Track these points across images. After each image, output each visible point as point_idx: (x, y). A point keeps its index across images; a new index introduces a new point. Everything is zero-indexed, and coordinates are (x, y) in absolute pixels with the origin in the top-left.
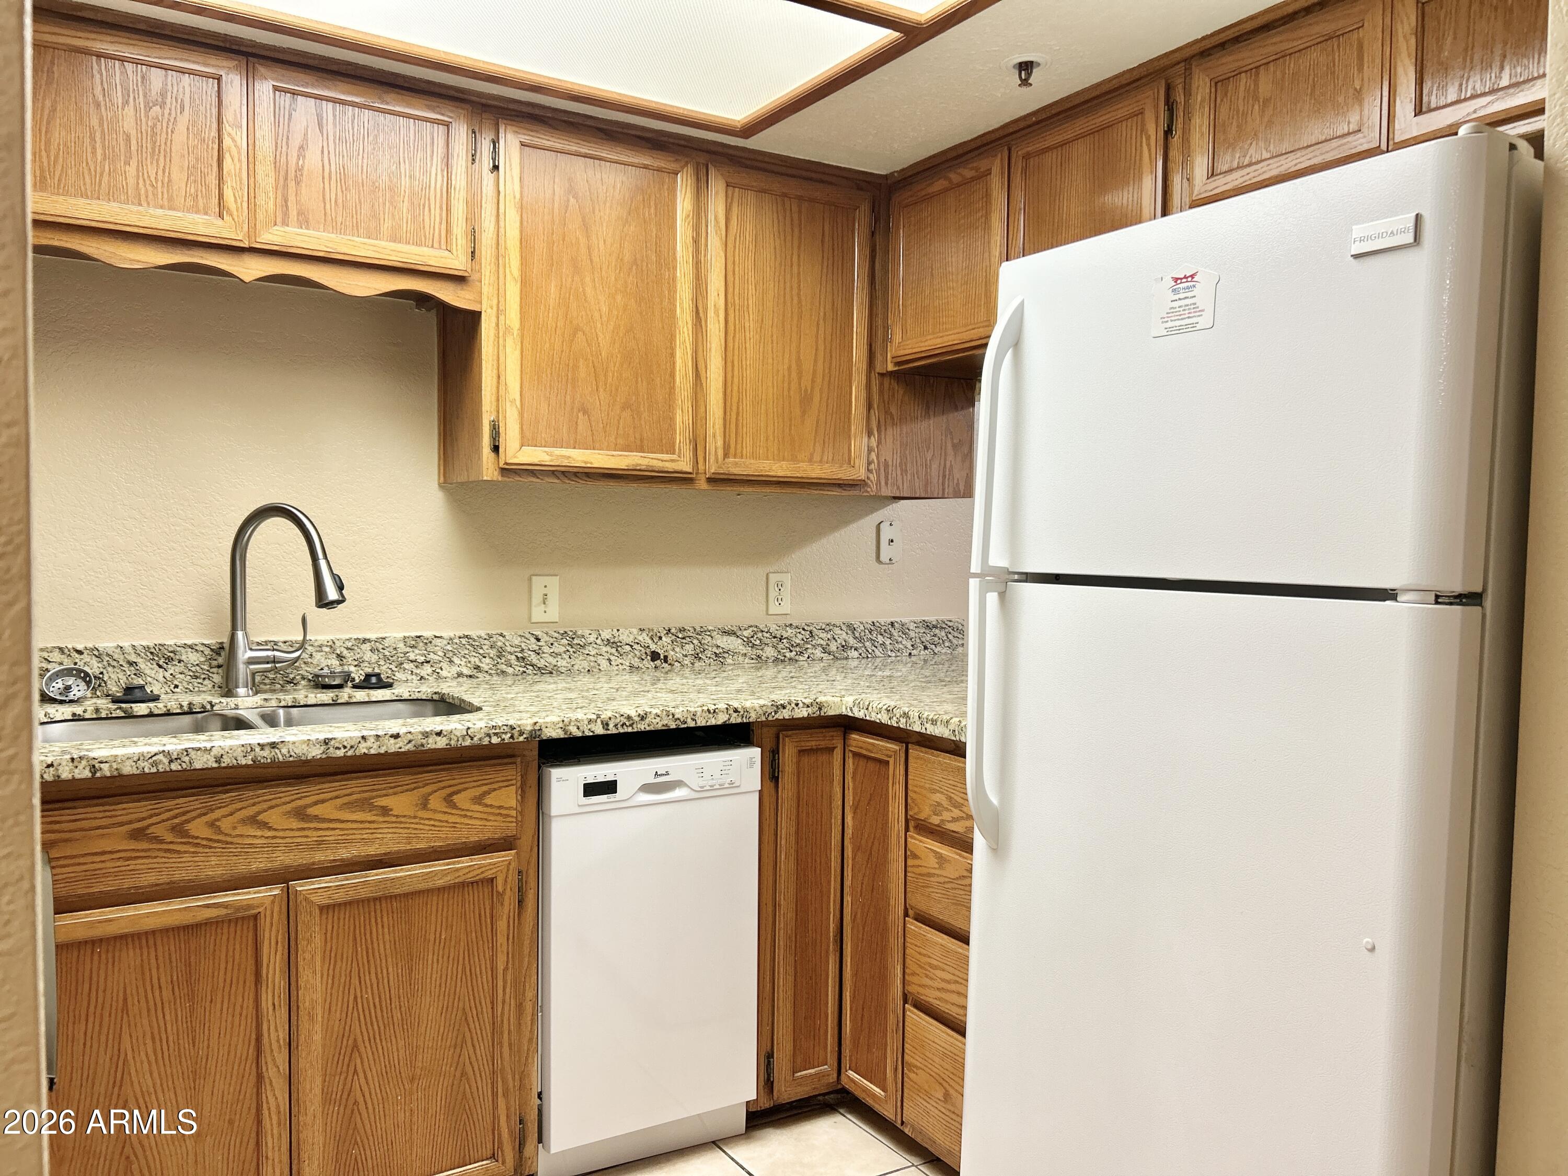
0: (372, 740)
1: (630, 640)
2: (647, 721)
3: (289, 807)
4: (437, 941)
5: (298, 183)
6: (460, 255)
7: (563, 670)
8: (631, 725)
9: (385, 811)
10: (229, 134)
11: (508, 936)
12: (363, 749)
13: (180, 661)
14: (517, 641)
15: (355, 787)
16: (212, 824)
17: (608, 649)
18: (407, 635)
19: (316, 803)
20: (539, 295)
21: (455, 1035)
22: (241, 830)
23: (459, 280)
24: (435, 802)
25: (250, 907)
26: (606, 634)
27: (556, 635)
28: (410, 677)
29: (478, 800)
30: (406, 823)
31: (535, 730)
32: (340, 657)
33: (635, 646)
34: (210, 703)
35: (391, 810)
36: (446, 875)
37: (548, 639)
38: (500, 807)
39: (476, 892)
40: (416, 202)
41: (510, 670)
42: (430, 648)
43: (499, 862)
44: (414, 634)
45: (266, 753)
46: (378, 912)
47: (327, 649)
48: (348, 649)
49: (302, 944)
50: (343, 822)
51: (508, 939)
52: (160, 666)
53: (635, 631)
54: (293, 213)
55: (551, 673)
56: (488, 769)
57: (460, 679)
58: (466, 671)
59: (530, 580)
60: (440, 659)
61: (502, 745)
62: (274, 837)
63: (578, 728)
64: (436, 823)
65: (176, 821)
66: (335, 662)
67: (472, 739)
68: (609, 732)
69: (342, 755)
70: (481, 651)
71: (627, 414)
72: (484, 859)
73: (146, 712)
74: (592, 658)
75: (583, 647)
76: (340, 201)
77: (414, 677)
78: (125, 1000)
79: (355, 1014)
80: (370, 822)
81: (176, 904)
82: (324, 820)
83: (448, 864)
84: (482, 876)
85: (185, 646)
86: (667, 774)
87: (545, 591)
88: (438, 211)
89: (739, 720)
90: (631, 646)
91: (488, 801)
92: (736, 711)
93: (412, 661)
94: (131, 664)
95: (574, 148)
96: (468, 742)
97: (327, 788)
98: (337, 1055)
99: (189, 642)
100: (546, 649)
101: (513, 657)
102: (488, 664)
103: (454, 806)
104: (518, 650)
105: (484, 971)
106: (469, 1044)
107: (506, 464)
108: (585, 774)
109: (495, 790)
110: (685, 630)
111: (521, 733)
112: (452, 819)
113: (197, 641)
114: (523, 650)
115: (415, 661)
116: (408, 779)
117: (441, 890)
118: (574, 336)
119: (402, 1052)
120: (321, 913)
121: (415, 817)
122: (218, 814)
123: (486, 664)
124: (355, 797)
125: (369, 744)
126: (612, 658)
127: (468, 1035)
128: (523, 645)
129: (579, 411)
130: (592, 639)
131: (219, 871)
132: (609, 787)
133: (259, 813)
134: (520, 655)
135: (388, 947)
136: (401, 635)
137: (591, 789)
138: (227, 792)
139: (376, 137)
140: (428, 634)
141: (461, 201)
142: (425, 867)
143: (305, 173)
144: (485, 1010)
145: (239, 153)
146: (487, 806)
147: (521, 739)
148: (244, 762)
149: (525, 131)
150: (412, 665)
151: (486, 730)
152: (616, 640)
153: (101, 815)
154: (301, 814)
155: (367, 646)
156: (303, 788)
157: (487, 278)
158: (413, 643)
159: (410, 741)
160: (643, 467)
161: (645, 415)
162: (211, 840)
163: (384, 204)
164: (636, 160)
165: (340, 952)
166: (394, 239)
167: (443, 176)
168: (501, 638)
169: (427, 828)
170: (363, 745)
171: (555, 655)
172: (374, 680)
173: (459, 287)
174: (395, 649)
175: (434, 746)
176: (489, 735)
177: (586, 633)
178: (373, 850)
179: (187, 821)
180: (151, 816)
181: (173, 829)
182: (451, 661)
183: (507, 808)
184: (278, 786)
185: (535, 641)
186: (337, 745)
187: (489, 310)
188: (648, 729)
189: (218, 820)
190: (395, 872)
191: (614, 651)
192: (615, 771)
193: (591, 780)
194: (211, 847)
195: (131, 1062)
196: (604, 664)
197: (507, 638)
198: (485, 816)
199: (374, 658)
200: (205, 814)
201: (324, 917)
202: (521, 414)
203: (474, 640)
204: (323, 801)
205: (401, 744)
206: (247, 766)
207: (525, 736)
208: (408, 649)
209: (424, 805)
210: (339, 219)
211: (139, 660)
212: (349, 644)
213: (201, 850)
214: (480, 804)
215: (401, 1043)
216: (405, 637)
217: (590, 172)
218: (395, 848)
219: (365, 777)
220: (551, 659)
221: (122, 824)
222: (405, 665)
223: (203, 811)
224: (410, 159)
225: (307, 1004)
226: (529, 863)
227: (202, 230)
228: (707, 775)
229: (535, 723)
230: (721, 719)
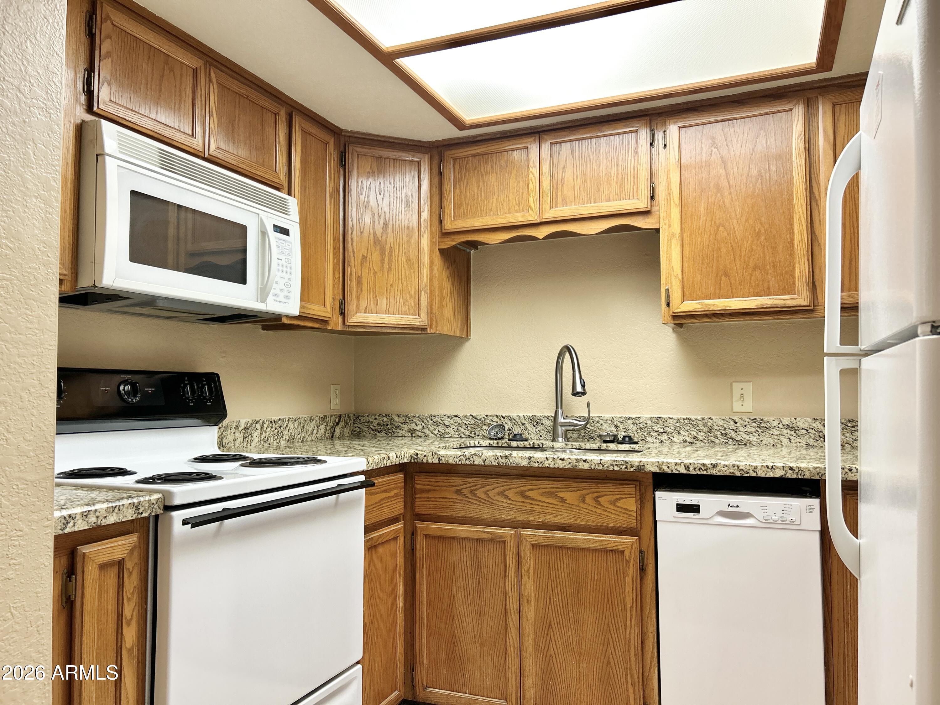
0: (551, 460)
1: (806, 426)
2: (718, 468)
3: (517, 490)
4: (593, 580)
5: (562, 185)
6: (643, 200)
7: (754, 443)
8: (706, 470)
9: (563, 500)
10: (531, 172)
11: (633, 588)
12: (546, 464)
13: (542, 424)
14: (721, 423)
15: (548, 485)
16: (486, 493)
17: (788, 431)
18: (652, 416)
19: (530, 490)
20: (694, 211)
21: (603, 637)
22: (497, 498)
23: (646, 213)
24: (589, 499)
25: (501, 537)
26: (786, 421)
27: (748, 420)
28: (655, 441)
29: (613, 502)
30: (573, 508)
31: (640, 466)
32: (616, 426)
33: (810, 431)
34: (542, 443)
35: (566, 500)
36: (595, 542)
37: (742, 422)
38: (626, 509)
39: (614, 557)
40: (620, 178)
41: (717, 441)
42: (666, 424)
43: (626, 542)
44: (656, 416)
45: (503, 461)
46: (561, 554)
47: (610, 422)
48: (620, 422)
49: (524, 561)
50: (542, 502)
51: (633, 590)
52: (534, 426)
53: (810, 420)
54: (560, 200)
55: (746, 445)
56: (618, 486)
57: (685, 444)
58: (688, 439)
59: (731, 385)
60: (673, 431)
61: (620, 471)
62: (511, 504)
63: (668, 468)
64: (590, 512)
65: (472, 488)
66: (614, 429)
67: (603, 466)
68: (690, 473)
69: (537, 466)
70: (698, 428)
71: (757, 273)
72: (618, 538)
73: (516, 446)
74: (776, 437)
75: (769, 429)
76: (582, 189)
77: (657, 440)
78: (454, 567)
79: (550, 607)
80: (555, 505)
81: (473, 528)
82: (533, 499)
83: (597, 537)
84: (616, 548)
85: (544, 417)
86: (738, 506)
87: (742, 392)
88: (632, 179)
89: (795, 476)
90: (807, 430)
91: (618, 504)
92: (791, 469)
93: (656, 431)
94: (523, 424)
95: (713, 119)
96: (601, 468)
97: (535, 483)
98: (541, 627)
99: (546, 415)
100: (741, 429)
101: (719, 433)
102: (702, 436)
103: (600, 504)
104: (723, 428)
105: (620, 604)
106: (612, 644)
107: (673, 313)
108: (678, 498)
109: (623, 498)
110: (853, 421)
111: (632, 466)
112: (598, 511)
113: (549, 415)
114: (725, 429)
115: (658, 431)
116: (574, 484)
117: (594, 550)
118: (718, 230)
119: (574, 637)
120: (533, 549)
121: (578, 506)
122: (488, 488)
123: (701, 436)
124: (548, 490)
125: (549, 462)
126: (791, 437)
127: (610, 639)
128: (725, 426)
129: (722, 275)
130: (775, 424)
131: (489, 516)
132: (694, 509)
133: (505, 491)
134: (723, 432)
135: (566, 575)
136: (650, 416)
137: (682, 508)
138: (492, 478)
139: (599, 150)
140: (665, 416)
141: (644, 170)
142: (584, 536)
143: (566, 179)
144: (621, 628)
145: (535, 179)
146: (618, 507)
147: (632, 470)
148: (494, 464)
149: (681, 120)
150: (656, 433)
151: (611, 462)
152: (794, 425)
153: (445, 481)
154: (522, 494)
155: (630, 422)
156: (524, 482)
157: (663, 209)
158: (656, 421)
159: (570, 463)
160: (769, 306)
161: (771, 271)
162: (485, 500)
163: (604, 183)
164: (758, 112)
165: (542, 570)
166: (609, 200)
167: (635, 160)
168: (710, 420)
169: (585, 513)
170: (546, 462)
171: (748, 433)
172: (627, 439)
173: (646, 217)
174: (646, 424)
175: (582, 468)
176: (613, 465)
177: (771, 419)
178: (558, 520)
179: (476, 489)
180: (463, 485)
181: (471, 492)
182: (679, 433)
183: (630, 511)
184: (514, 479)
185: (733, 423)
186: (534, 461)
187: (664, 226)
188: (718, 474)
189: (488, 491)
190: (569, 534)
191: (793, 433)
192: (698, 499)
193: (681, 502)
194: (485, 504)
195: (456, 597)
196: (785, 441)
197: (714, 420)
198: (617, 513)
199: (635, 428)
200: (483, 487)
201: (535, 550)
202: (683, 282)
203: (693, 421)
204: (533, 490)
205: (565, 464)
206: (495, 466)
207: (634, 468)
208: (653, 424)
209: (583, 501)
210: (581, 197)
211: (526, 423)
212: (621, 420)
213: (481, 504)
214: (614, 505)
215: (574, 632)
216: (651, 418)
217: (726, 130)
218: (569, 521)
219: (554, 480)
220: (745, 436)
221: (452, 486)
222: (652, 433)
223: (483, 485)
224: (617, 156)
225: (526, 594)
226: (648, 547)
227: (520, 219)
228: (771, 513)
229: (641, 461)
230: (778, 474)
